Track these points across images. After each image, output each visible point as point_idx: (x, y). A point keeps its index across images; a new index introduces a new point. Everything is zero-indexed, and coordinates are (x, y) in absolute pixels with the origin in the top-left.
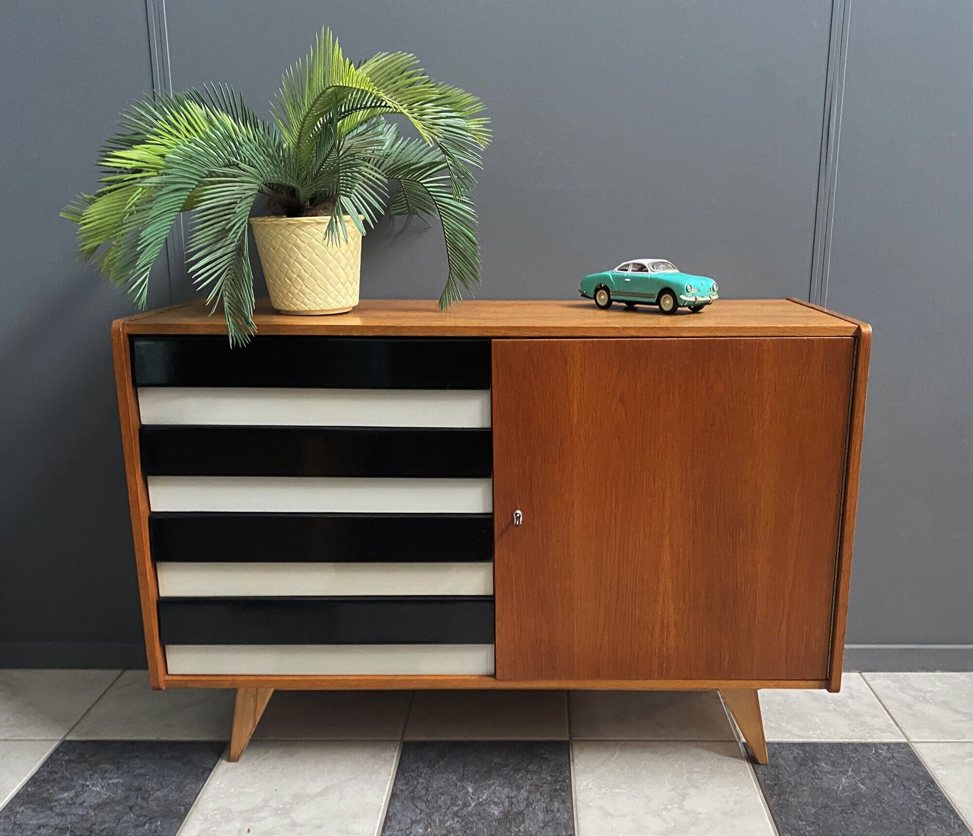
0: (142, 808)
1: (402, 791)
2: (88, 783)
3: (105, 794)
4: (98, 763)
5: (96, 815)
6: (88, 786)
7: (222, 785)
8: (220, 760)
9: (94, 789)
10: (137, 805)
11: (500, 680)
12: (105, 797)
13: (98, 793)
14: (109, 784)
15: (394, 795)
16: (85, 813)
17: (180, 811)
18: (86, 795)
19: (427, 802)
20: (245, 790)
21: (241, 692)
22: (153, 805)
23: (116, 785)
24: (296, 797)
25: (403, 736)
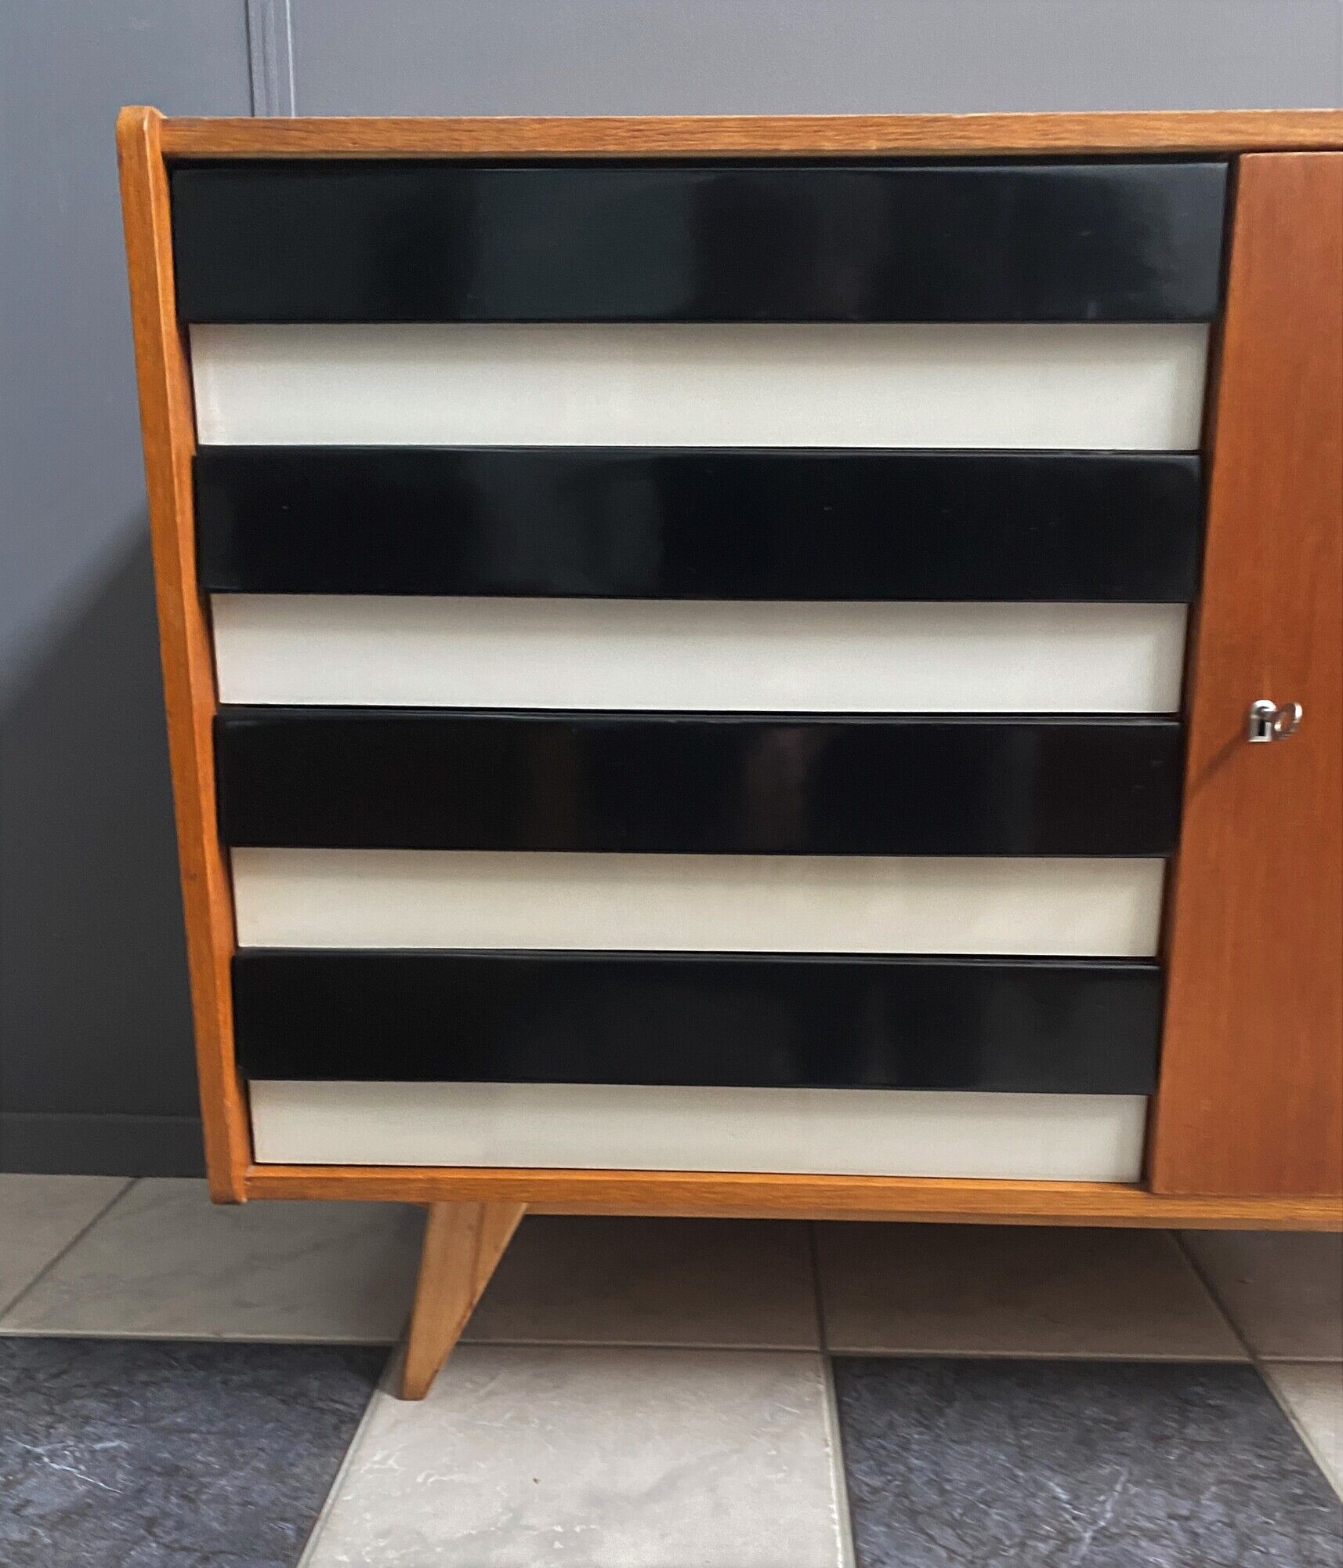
0: (180, 1525)
1: (875, 1491)
2: (39, 1450)
3: (83, 1480)
4: (65, 1397)
5: (55, 1545)
6: (38, 1457)
7: (391, 1462)
8: (377, 1394)
9: (55, 1466)
10: (166, 1515)
11: (1162, 1197)
12: (82, 1488)
13: (65, 1479)
14: (93, 1452)
15: (857, 1505)
16: (25, 1537)
17: (285, 1537)
18: (33, 1482)
19: (954, 1524)
20: (456, 1477)
21: (440, 1213)
22: (210, 1517)
23: (112, 1456)
24: (595, 1500)
25: (823, 1344)
